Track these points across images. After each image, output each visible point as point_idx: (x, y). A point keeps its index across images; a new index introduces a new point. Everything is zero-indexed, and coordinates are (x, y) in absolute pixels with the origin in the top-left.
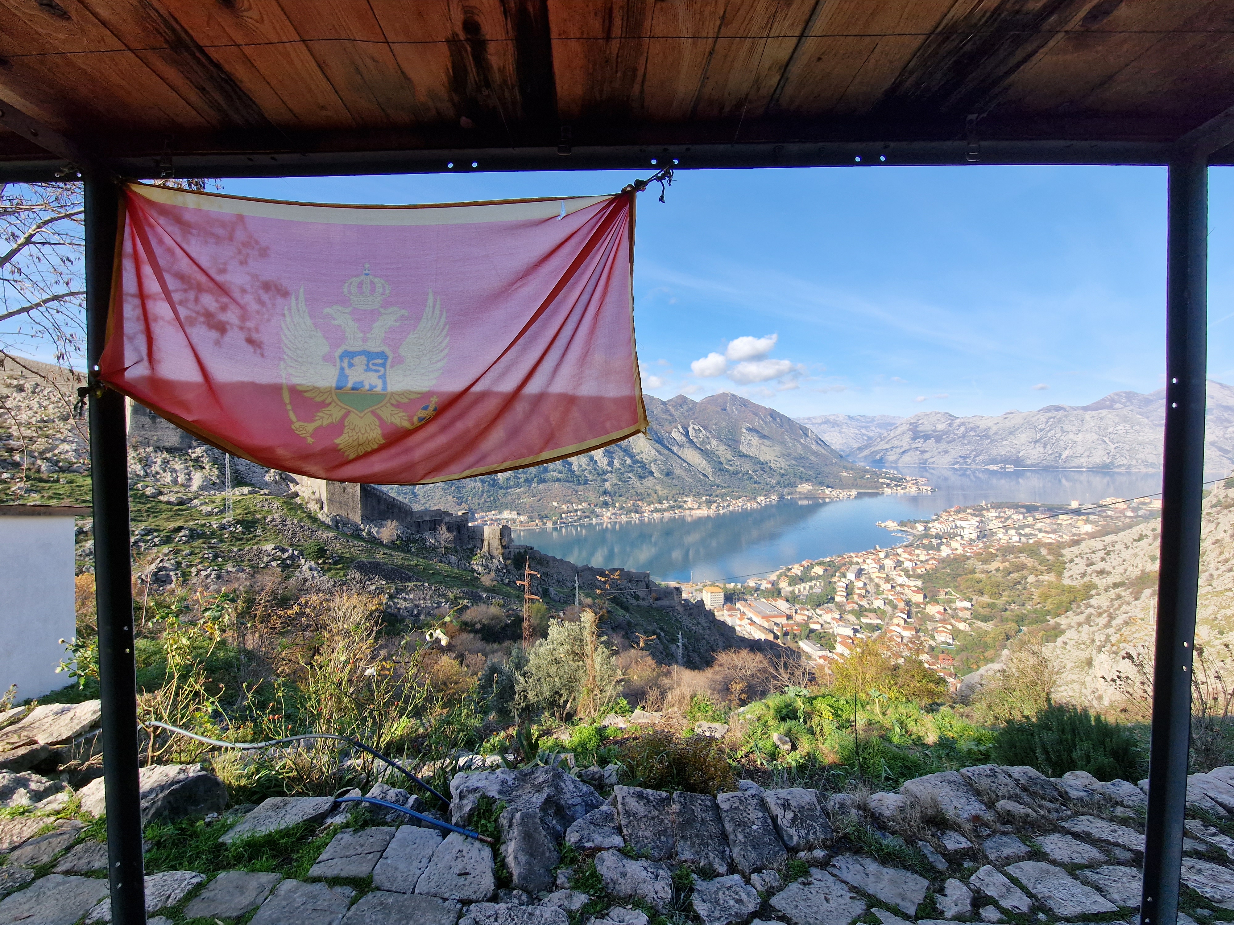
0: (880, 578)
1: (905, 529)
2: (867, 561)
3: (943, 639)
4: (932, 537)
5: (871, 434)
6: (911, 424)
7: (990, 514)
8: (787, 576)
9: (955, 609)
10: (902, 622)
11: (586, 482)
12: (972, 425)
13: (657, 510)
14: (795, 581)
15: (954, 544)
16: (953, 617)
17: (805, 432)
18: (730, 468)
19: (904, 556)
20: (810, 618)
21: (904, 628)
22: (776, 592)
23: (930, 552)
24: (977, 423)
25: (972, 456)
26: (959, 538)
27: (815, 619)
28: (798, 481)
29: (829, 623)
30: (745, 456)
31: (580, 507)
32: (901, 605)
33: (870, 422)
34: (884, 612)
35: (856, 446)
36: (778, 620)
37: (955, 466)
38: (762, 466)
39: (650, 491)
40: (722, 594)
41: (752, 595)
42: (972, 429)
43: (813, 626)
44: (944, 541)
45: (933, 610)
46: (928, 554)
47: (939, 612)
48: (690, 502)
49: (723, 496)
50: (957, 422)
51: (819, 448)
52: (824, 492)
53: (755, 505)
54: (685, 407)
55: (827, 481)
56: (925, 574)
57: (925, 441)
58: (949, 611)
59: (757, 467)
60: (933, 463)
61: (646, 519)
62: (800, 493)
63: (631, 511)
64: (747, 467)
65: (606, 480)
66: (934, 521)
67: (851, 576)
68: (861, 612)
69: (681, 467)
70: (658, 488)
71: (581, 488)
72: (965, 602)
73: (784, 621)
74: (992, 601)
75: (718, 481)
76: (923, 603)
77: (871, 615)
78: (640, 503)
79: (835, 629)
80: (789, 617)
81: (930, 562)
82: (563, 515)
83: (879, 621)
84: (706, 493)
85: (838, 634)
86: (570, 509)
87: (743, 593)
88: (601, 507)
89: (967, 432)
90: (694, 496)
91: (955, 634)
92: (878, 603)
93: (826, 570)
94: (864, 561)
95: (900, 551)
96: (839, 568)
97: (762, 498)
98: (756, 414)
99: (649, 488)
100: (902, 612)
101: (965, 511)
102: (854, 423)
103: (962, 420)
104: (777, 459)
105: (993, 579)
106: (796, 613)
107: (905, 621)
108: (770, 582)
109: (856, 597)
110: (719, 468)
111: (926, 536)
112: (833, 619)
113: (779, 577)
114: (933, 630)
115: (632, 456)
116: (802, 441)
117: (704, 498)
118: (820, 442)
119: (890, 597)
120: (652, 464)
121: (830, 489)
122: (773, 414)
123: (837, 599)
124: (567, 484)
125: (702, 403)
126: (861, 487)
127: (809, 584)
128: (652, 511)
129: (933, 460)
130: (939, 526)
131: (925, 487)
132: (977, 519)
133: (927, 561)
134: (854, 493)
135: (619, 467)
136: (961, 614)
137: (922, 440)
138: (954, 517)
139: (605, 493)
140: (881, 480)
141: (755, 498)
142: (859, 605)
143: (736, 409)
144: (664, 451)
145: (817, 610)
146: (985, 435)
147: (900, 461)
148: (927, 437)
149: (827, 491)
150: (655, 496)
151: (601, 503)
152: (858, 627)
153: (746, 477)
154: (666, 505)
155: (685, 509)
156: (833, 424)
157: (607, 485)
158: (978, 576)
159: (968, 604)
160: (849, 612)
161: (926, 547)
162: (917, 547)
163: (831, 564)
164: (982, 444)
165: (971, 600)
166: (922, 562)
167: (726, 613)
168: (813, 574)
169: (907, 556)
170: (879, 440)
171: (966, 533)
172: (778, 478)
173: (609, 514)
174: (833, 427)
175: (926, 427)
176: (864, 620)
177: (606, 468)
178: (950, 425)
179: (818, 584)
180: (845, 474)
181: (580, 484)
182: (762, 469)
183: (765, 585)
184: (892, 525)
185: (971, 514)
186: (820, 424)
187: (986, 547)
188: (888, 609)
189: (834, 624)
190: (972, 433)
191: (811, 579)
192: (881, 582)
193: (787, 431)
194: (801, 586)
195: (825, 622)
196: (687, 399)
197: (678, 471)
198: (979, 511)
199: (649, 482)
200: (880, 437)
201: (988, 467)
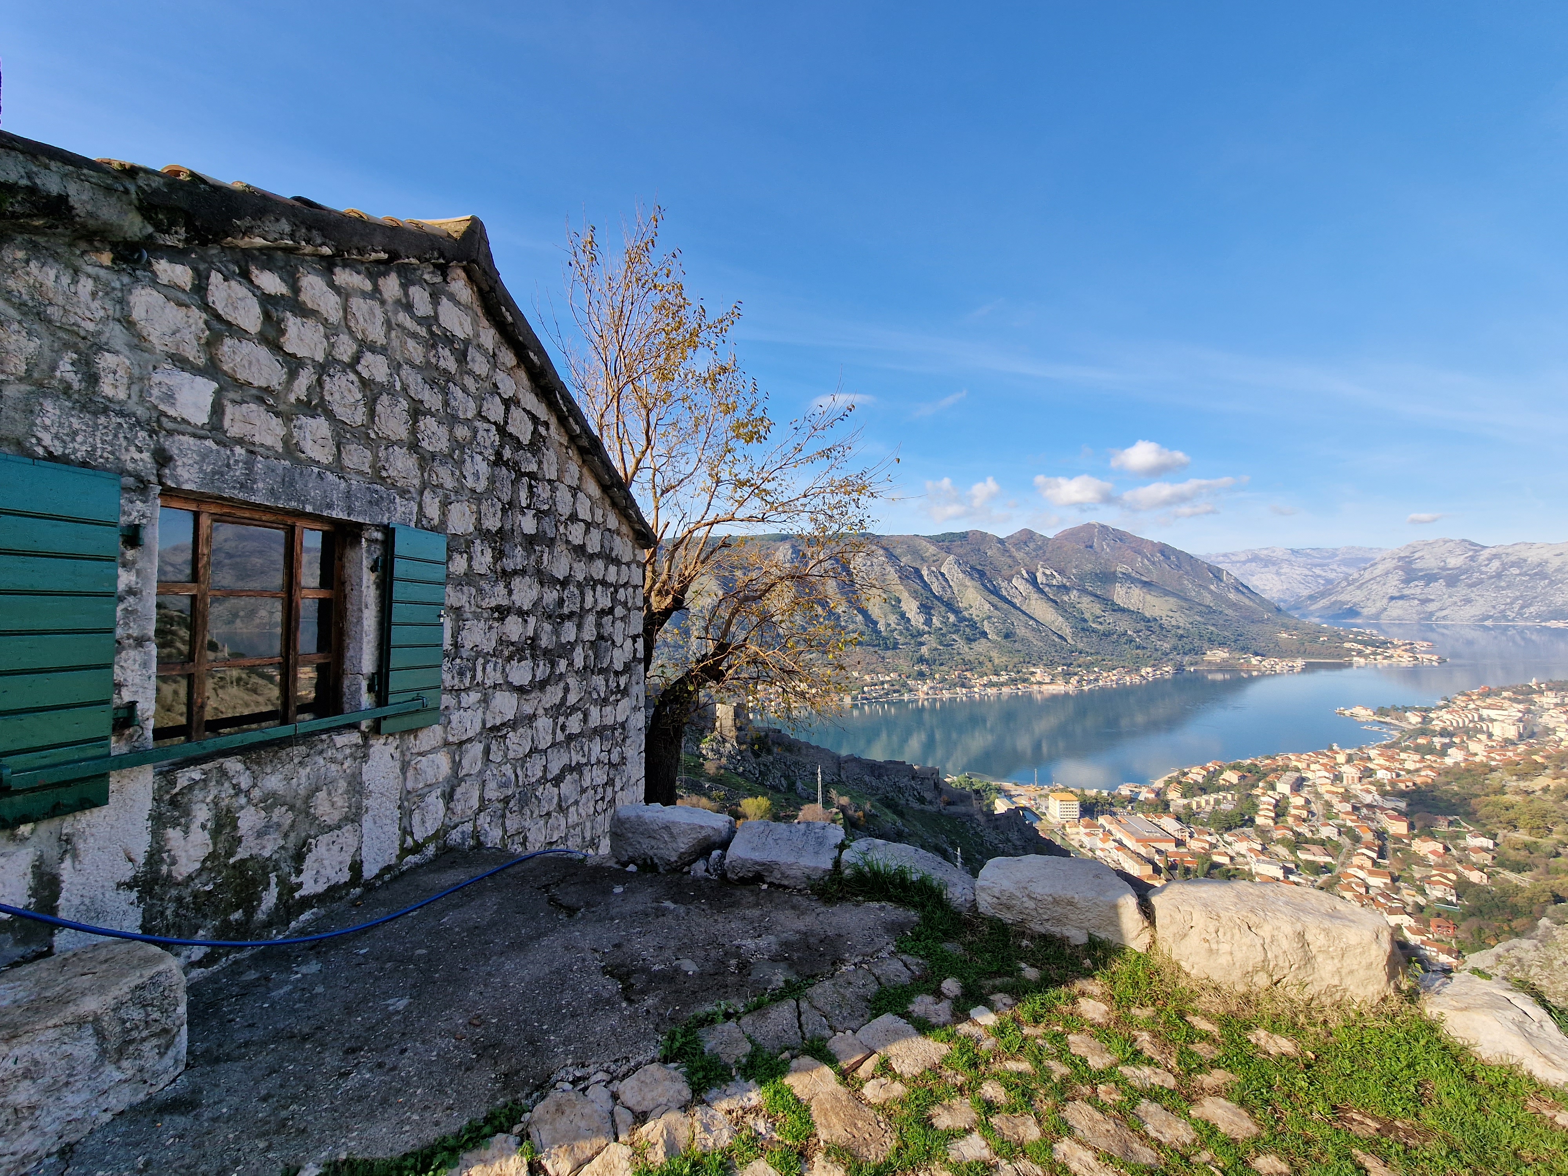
0: (1333, 793)
1: (1388, 719)
2: (1313, 767)
3: (1439, 894)
4: (1434, 733)
5: (1332, 575)
6: (1400, 559)
7: (1544, 700)
8: (1180, 783)
9: (1465, 849)
10: (1368, 864)
11: (895, 647)
12: (1513, 558)
13: (991, 684)
14: (1190, 790)
15: (1473, 747)
16: (1460, 862)
17: (1217, 574)
18: (1099, 627)
19: (1378, 761)
20: (1213, 846)
21: (1371, 873)
22: (1162, 805)
23: (1428, 757)
24: (1523, 555)
25: (1516, 607)
26: (1483, 737)
27: (1221, 849)
28: (1206, 645)
29: (1244, 856)
30: (1123, 610)
31: (888, 678)
32: (1368, 836)
33: (1329, 557)
34: (1338, 846)
35: (1305, 593)
36: (1162, 846)
37: (1486, 623)
38: (1150, 624)
39: (982, 658)
40: (1077, 803)
41: (1124, 808)
42: (1513, 564)
43: (1216, 858)
44: (1456, 740)
45: (1424, 847)
46: (1422, 760)
47: (1434, 852)
48: (1039, 674)
49: (1088, 666)
50: (1486, 553)
51: (1241, 597)
52: (1248, 662)
53: (1137, 679)
54: (1032, 545)
55: (1254, 646)
56: (1414, 791)
57: (1427, 585)
58: (1454, 852)
59: (1141, 626)
60: (1444, 618)
61: (977, 696)
62: (1209, 662)
63: (955, 685)
64: (1124, 625)
65: (922, 644)
66: (1441, 708)
67: (1283, 788)
68: (1298, 843)
69: (1027, 626)
70: (994, 654)
71: (889, 653)
72: (1482, 839)
73: (1171, 847)
74: (1533, 839)
75: (1080, 646)
76: (1406, 836)
77: (1314, 848)
78: (968, 674)
79: (1253, 865)
80: (1180, 843)
81: (1423, 773)
82: (866, 689)
83: (1329, 859)
84: (1064, 661)
85: (1258, 874)
86: (875, 681)
87: (1111, 804)
88: (915, 679)
89: (1504, 569)
90: (1045, 665)
91: (1462, 887)
92: (1327, 832)
93: (1242, 778)
94: (1308, 765)
95: (1373, 753)
96: (1266, 775)
97: (1149, 670)
98: (1139, 552)
99: (981, 654)
100: (1367, 848)
101: (1498, 694)
102: (1301, 560)
103: (1494, 551)
104: (1171, 614)
105: (1536, 805)
106: (1191, 837)
107: (1374, 863)
108: (1153, 791)
109: (1290, 820)
110: (1082, 626)
111: (1423, 732)
112: (1251, 850)
113: (1168, 783)
114: (1421, 879)
115: (956, 612)
116: (1212, 587)
117: (1060, 669)
118: (1241, 588)
119: (1349, 823)
120: (985, 622)
121: (1259, 658)
122: (1165, 551)
123: (1259, 820)
124: (872, 649)
125: (1057, 538)
126: (1312, 655)
127: (1214, 796)
128: (985, 685)
129: (1444, 613)
130: (1449, 717)
131: (1429, 656)
132: (1521, 707)
133: (1417, 770)
134: (1299, 663)
135: (939, 626)
136: (1474, 857)
137: (1422, 583)
138: (1478, 703)
139: (921, 660)
140: (1347, 645)
141: (1138, 670)
142: (1295, 832)
143: (1108, 545)
144: (1001, 604)
145: (1226, 836)
146: (1540, 572)
147: (1383, 616)
148: (1430, 578)
149: (1254, 661)
150: (990, 665)
151: (916, 673)
152: (1292, 866)
153: (1124, 640)
154: (1004, 678)
155: (1032, 683)
156: (1268, 562)
157: (924, 650)
158: (1509, 798)
159: (1489, 843)
160: (1278, 841)
161: (1418, 749)
162: (1405, 749)
163: (1252, 769)
164: (1534, 588)
165: (1493, 837)
166: (1409, 772)
167: (1082, 830)
168: (1222, 782)
169: (1382, 761)
170: (1344, 584)
171: (1497, 730)
172: (1174, 641)
173: (925, 688)
174: (1266, 566)
175: (1428, 562)
176: (1303, 856)
177: (921, 627)
178: (1472, 559)
179: (1229, 797)
180: (1285, 635)
181: (887, 648)
182: (1148, 628)
183: (1145, 794)
184: (1363, 713)
185: (1510, 699)
186: (1244, 563)
187: (1530, 752)
188: (1345, 841)
189: (1252, 858)
190: (1515, 571)
191: (1219, 789)
192: (1335, 801)
193: (1187, 573)
194: (1203, 799)
195: (1238, 854)
196: (1035, 534)
197: (1021, 631)
198: (1524, 694)
199: (981, 646)
200: (1346, 579)
201: (1548, 624)
